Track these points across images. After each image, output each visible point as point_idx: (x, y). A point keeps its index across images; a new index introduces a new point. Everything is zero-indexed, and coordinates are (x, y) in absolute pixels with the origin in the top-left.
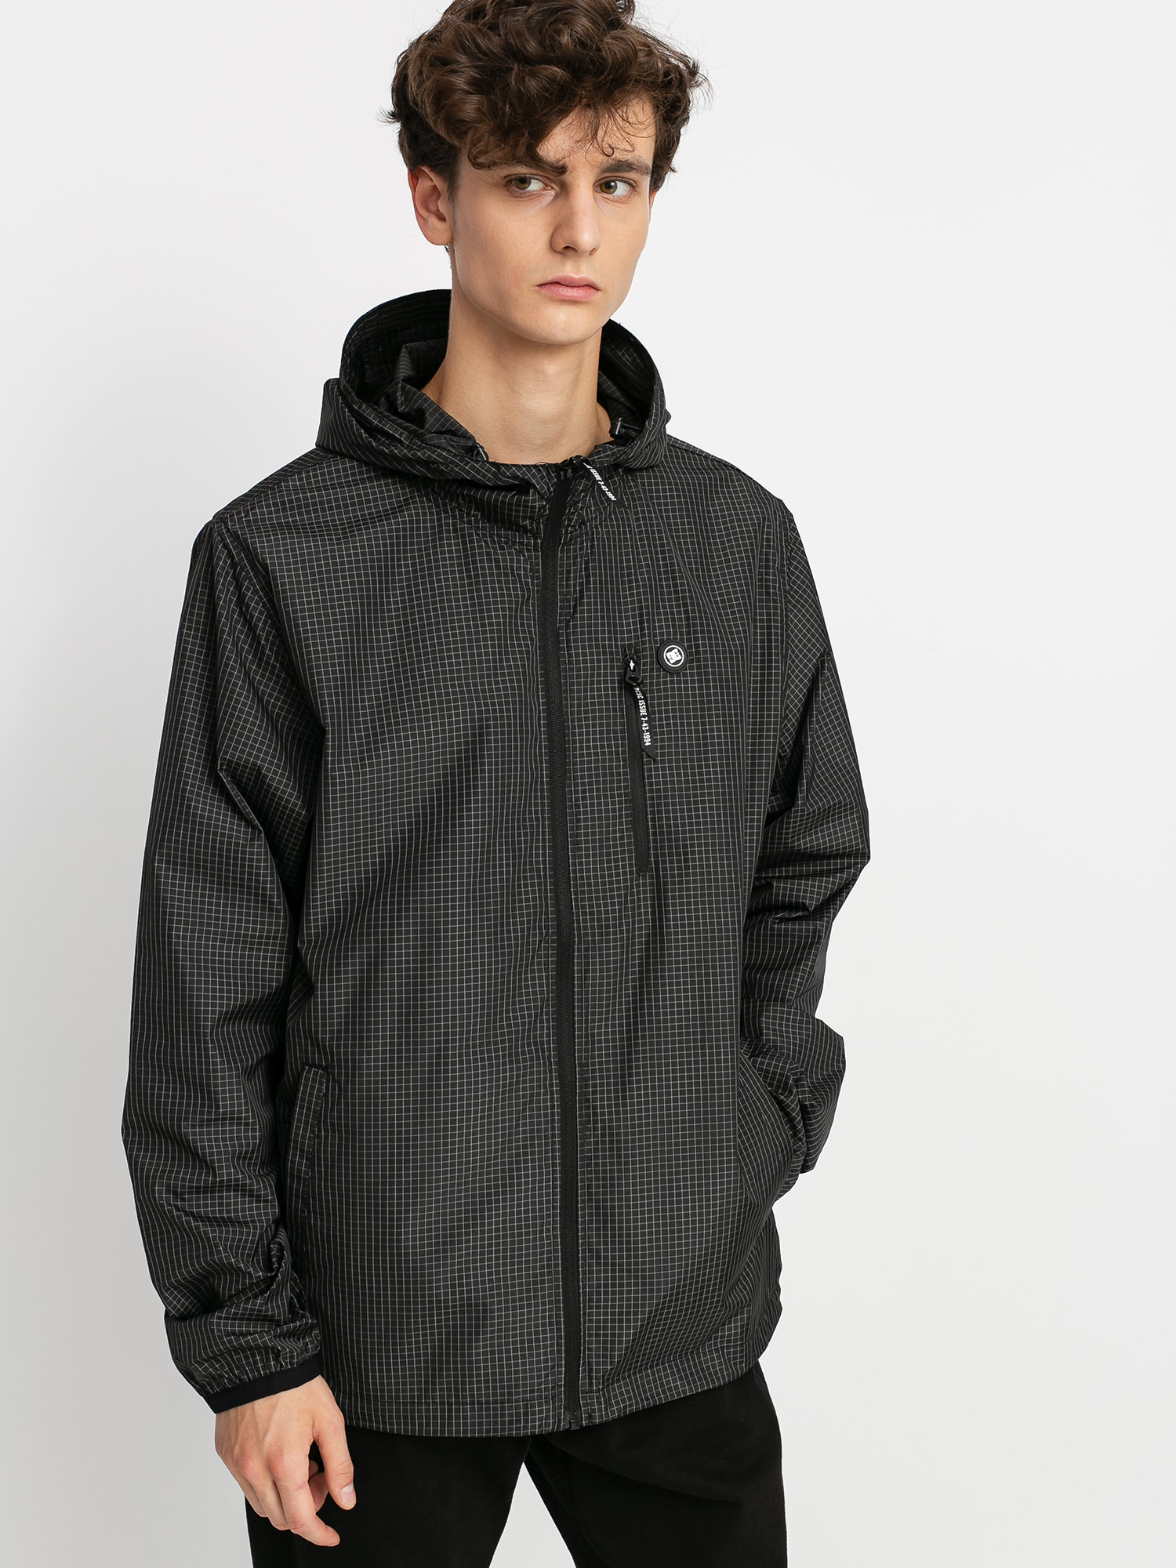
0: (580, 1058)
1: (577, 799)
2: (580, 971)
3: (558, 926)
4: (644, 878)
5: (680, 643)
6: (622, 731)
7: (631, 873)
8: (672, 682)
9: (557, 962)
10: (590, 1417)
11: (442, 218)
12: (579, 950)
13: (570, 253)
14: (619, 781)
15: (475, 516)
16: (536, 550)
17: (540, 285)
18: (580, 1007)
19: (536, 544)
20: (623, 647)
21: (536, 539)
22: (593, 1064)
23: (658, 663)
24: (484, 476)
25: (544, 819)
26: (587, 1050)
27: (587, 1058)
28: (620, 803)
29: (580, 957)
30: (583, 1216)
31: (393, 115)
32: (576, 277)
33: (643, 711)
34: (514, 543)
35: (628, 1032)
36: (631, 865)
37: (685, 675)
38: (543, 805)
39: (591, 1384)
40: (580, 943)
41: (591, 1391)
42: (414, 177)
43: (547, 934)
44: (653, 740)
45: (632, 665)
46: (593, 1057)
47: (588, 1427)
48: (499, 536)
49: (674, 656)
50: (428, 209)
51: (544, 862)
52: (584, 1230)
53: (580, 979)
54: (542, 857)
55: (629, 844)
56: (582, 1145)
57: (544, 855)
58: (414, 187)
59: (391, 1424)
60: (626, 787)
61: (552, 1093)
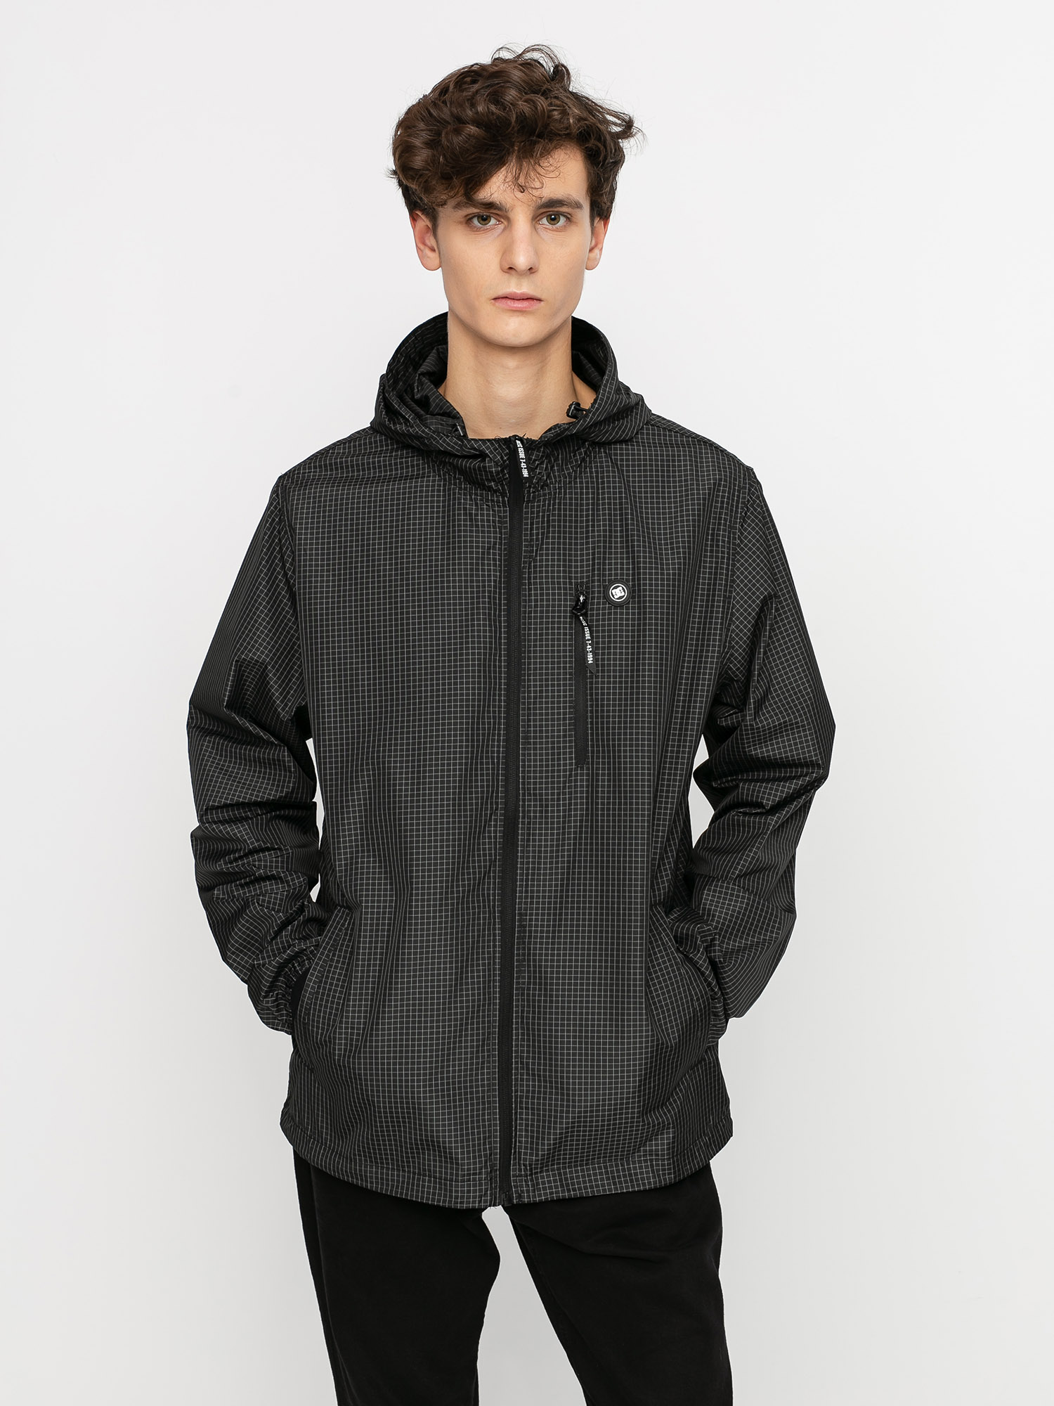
0: (520, 909)
1: (529, 703)
2: (523, 840)
3: (506, 803)
4: (582, 769)
5: (625, 583)
6: (570, 651)
7: (571, 764)
8: (616, 613)
9: (504, 832)
10: (520, 1197)
11: (433, 250)
12: (523, 823)
13: (513, 272)
14: (565, 691)
15: (459, 479)
16: (504, 506)
17: (495, 299)
18: (522, 869)
19: (503, 501)
20: (576, 584)
21: (503, 498)
22: (531, 914)
23: (604, 598)
24: (453, 447)
25: (500, 718)
26: (526, 903)
27: (526, 909)
28: (565, 708)
29: (523, 829)
30: (517, 1035)
31: (395, 172)
32: (518, 292)
33: (588, 636)
34: (487, 500)
35: (562, 891)
36: (571, 759)
37: (628, 608)
38: (500, 707)
39: (520, 1170)
40: (523, 817)
41: (521, 1176)
42: (414, 218)
43: (497, 809)
44: (595, 659)
45: (581, 598)
46: (531, 909)
47: (518, 1205)
48: (476, 494)
49: (618, 593)
50: (424, 244)
51: (498, 752)
52: (517, 1046)
53: (523, 846)
54: (498, 748)
55: (570, 741)
56: (518, 978)
57: (499, 746)
58: (414, 228)
59: (371, 1183)
60: (571, 696)
61: (495, 935)
